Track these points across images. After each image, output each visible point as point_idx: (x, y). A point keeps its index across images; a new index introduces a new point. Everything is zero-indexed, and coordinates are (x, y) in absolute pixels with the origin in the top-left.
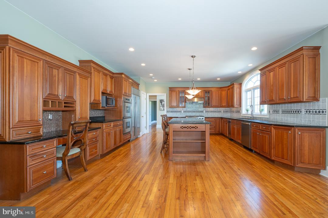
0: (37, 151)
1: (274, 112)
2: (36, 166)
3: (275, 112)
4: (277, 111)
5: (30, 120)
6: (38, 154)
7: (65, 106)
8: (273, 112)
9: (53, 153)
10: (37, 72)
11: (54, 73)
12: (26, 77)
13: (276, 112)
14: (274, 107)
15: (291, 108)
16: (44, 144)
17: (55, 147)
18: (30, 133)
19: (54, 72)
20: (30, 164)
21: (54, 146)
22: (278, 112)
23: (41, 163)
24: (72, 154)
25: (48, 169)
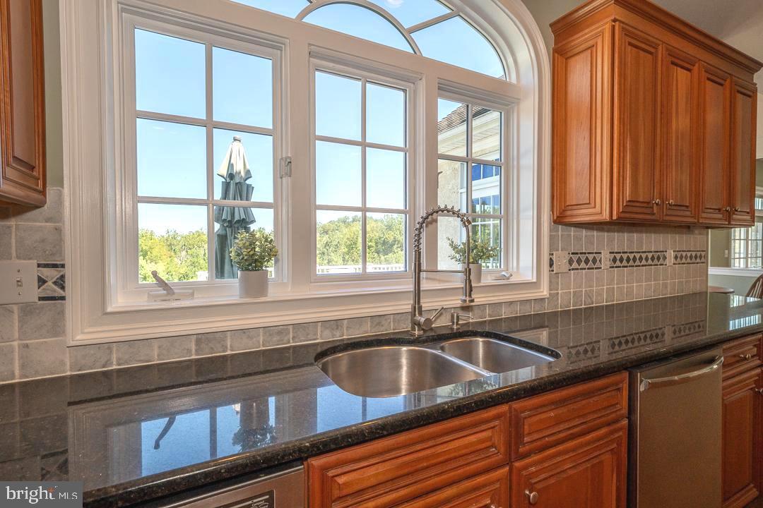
1: (575, 265)
3: (579, 261)
4: (591, 257)
8: (571, 262)
13: (587, 261)
14: (578, 239)
15: (642, 246)
22: (594, 261)
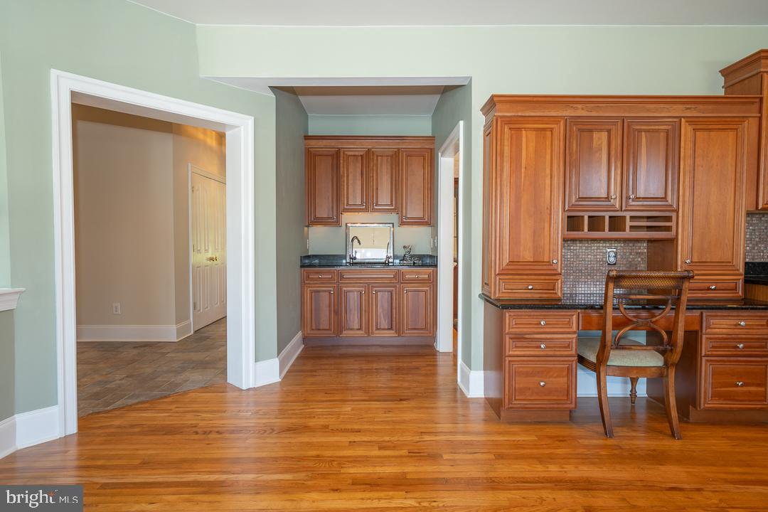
0: (525, 330)
2: (524, 361)
5: (533, 262)
6: (527, 336)
7: (631, 227)
9: (566, 345)
10: (549, 151)
11: (594, 143)
12: (526, 168)
16: (544, 317)
17: (575, 333)
18: (531, 289)
19: (594, 140)
20: (511, 353)
21: (571, 330)
23: (537, 359)
24: (627, 365)
25: (551, 379)
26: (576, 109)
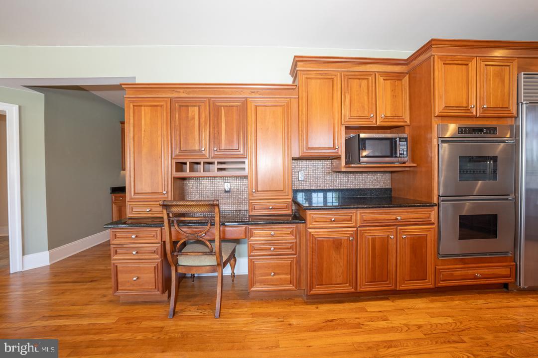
5: (151, 193)
6: (125, 246)
9: (153, 252)
10: (159, 120)
12: (144, 131)
16: (137, 232)
19: (190, 112)
20: (114, 257)
21: (157, 240)
23: (133, 261)
25: (143, 275)
26: (179, 92)
